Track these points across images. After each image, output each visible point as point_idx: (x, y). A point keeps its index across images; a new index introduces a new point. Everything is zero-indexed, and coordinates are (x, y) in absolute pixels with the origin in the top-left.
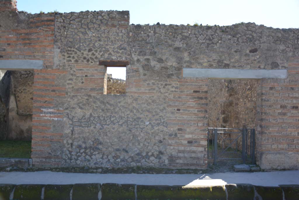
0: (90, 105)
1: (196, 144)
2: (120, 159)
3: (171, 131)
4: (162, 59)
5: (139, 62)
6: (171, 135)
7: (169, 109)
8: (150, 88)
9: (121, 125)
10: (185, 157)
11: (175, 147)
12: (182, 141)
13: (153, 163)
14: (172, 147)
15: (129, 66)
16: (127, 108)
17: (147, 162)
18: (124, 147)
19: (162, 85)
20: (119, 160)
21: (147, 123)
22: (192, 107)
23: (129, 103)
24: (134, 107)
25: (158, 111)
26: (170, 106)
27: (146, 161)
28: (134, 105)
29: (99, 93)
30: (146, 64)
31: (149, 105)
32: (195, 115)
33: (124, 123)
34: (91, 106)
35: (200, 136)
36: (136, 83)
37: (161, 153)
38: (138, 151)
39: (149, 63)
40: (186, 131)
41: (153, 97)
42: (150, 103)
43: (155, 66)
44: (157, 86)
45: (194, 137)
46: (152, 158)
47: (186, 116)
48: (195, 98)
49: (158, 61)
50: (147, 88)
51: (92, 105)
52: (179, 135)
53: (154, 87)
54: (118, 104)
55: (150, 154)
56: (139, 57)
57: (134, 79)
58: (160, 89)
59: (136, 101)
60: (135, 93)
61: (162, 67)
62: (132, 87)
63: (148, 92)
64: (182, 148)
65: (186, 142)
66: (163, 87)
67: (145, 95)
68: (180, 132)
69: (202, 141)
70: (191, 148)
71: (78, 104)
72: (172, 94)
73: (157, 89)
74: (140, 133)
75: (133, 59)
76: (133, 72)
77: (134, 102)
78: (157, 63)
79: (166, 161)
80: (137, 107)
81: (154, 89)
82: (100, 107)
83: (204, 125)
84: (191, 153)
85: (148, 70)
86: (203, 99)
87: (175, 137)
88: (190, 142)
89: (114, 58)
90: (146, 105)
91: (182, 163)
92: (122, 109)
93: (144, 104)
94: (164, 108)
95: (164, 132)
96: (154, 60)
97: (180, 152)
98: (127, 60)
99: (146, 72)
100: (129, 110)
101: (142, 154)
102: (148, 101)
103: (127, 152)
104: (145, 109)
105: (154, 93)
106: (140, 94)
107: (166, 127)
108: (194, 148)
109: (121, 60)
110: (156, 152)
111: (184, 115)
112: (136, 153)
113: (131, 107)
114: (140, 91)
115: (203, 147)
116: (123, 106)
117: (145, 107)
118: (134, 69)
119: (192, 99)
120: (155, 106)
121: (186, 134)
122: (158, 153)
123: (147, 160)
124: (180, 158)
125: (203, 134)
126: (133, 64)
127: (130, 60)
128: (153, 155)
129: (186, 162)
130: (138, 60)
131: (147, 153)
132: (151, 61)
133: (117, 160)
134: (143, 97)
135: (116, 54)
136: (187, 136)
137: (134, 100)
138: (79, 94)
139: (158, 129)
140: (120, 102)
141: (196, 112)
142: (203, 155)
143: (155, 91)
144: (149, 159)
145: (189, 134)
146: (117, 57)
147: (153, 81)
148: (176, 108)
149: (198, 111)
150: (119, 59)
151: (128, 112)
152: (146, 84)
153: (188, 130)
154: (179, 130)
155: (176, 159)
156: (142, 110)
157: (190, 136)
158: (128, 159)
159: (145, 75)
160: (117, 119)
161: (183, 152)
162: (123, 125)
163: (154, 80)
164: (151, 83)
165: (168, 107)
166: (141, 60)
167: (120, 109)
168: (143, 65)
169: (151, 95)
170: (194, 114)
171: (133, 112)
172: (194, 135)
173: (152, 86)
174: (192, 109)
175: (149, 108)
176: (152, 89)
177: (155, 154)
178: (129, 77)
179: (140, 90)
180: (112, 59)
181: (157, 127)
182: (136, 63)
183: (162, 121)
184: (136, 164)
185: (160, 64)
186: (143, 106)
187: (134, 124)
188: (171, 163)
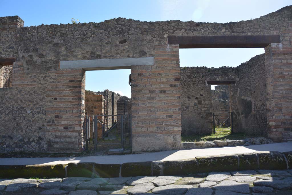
1: (71, 130)
2: (6, 145)
3: (50, 118)
4: (43, 55)
5: (24, 59)
6: (49, 122)
7: (48, 98)
8: (31, 81)
10: (61, 142)
11: (53, 133)
12: (59, 127)
13: (34, 148)
14: (50, 133)
15: (16, 62)
16: (12, 99)
17: (29, 147)
18: (9, 134)
19: (42, 77)
20: (5, 146)
21: (29, 112)
22: (68, 95)
23: (14, 95)
24: (18, 98)
25: (39, 100)
26: (48, 95)
27: (28, 147)
28: (19, 96)
30: (29, 60)
31: (30, 96)
32: (70, 103)
33: (9, 112)
35: (75, 122)
36: (21, 76)
37: (40, 138)
38: (21, 137)
39: (31, 58)
40: (62, 117)
41: (34, 88)
42: (31, 94)
43: (36, 61)
44: (38, 79)
45: (69, 124)
46: (33, 144)
47: (63, 104)
48: (70, 87)
49: (40, 56)
50: (29, 81)
52: (56, 122)
53: (35, 79)
54: (6, 96)
55: (31, 140)
56: (24, 54)
57: (19, 73)
58: (40, 80)
59: (20, 92)
60: (20, 85)
61: (43, 61)
62: (17, 81)
63: (30, 84)
64: (59, 134)
65: (62, 128)
66: (43, 78)
67: (28, 87)
68: (57, 119)
69: (76, 126)
70: (67, 133)
72: (50, 84)
73: (38, 80)
74: (22, 121)
75: (19, 56)
76: (18, 67)
77: (19, 93)
78: (39, 58)
79: (45, 146)
80: (21, 98)
81: (35, 81)
83: (78, 112)
84: (67, 138)
85: (30, 65)
86: (77, 88)
87: (52, 123)
88: (66, 128)
89: (3, 56)
90: (28, 96)
92: (8, 100)
93: (27, 95)
94: (44, 98)
95: (43, 119)
96: (36, 56)
97: (57, 137)
98: (14, 57)
99: (29, 67)
100: (14, 101)
101: (24, 140)
102: (30, 92)
103: (11, 138)
104: (27, 99)
105: (35, 84)
106: (24, 86)
107: (45, 115)
108: (69, 134)
109: (9, 57)
110: (36, 138)
111: (60, 103)
112: (19, 139)
113: (16, 98)
114: (24, 84)
115: (77, 132)
116: (9, 98)
117: (27, 98)
118: (19, 64)
119: (68, 88)
120: (36, 96)
121: (62, 120)
122: (38, 139)
123: (28, 145)
124: (57, 143)
125: (78, 120)
126: (19, 60)
127: (17, 57)
128: (33, 141)
129: (62, 146)
130: (23, 57)
131: (29, 139)
132: (34, 57)
133: (3, 146)
134: (26, 89)
135: (5, 53)
136: (63, 123)
137: (18, 92)
139: (38, 117)
140: (6, 94)
141: (71, 100)
142: (78, 139)
143: (36, 83)
144: (30, 144)
145: (64, 120)
146: (6, 56)
147: (34, 74)
148: (54, 97)
149: (73, 99)
150: (7, 57)
151: (14, 103)
152: (28, 77)
153: (64, 117)
154: (56, 117)
155: (54, 144)
156: (25, 101)
157: (66, 122)
158: (12, 145)
159: (28, 69)
160: (4, 109)
161: (60, 137)
162: (9, 114)
163: (36, 73)
164: (33, 76)
165: (46, 96)
166: (26, 56)
167: (7, 100)
168: (27, 60)
169: (32, 87)
170: (69, 101)
171: (18, 103)
172: (69, 122)
173: (34, 79)
174: (67, 98)
175: (31, 98)
176: (33, 81)
177: (35, 139)
178: (15, 72)
179: (24, 82)
180: (2, 57)
181: (37, 115)
182: (21, 60)
183: (42, 109)
184: (19, 149)
185: (41, 58)
186: (26, 96)
187: (18, 113)
188: (49, 148)
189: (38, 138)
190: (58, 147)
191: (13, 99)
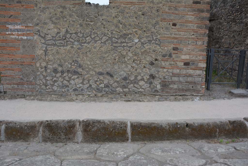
0: (65, 19)
1: (193, 67)
2: (104, 84)
3: (165, 50)
6: (164, 56)
7: (164, 24)
9: (105, 43)
10: (180, 82)
11: (169, 70)
12: (178, 63)
13: (143, 88)
14: (165, 70)
16: (111, 22)
17: (136, 87)
18: (108, 70)
20: (102, 85)
21: (136, 41)
22: (191, 21)
23: (113, 16)
24: (119, 21)
25: (150, 26)
26: (163, 20)
27: (134, 87)
29: (76, 4)
31: (138, 19)
32: (194, 32)
33: (107, 40)
34: (66, 21)
35: (199, 57)
37: (152, 77)
38: (125, 75)
40: (182, 50)
41: (143, 8)
45: (192, 59)
46: (141, 83)
47: (184, 33)
48: (195, 11)
51: (67, 19)
52: (174, 56)
55: (139, 78)
59: (122, 13)
60: (121, 2)
63: (137, 2)
64: (177, 71)
65: (182, 64)
68: (176, 52)
69: (201, 62)
70: (187, 71)
71: (50, 18)
72: (167, 4)
74: (127, 53)
77: (120, 14)
79: (158, 86)
80: (124, 21)
82: (77, 21)
83: (203, 44)
84: (188, 77)
86: (204, 12)
87: (169, 58)
88: (186, 64)
91: (176, 89)
92: (104, 23)
94: (157, 23)
95: (156, 52)
97: (174, 75)
100: (114, 25)
101: (130, 78)
102: (137, 13)
103: (112, 76)
104: (133, 23)
105: (144, 2)
106: (127, 4)
107: (159, 45)
108: (191, 72)
110: (146, 76)
111: (180, 31)
112: (123, 77)
113: (116, 21)
115: (200, 70)
116: (106, 20)
117: (133, 21)
119: (192, 12)
121: (182, 54)
122: (148, 77)
123: (135, 85)
124: (174, 83)
125: (202, 55)
128: (143, 79)
129: (181, 87)
131: (136, 77)
133: (100, 86)
134: (131, 8)
136: (183, 57)
138: (50, 6)
139: (150, 49)
141: (195, 29)
142: (201, 79)
143: (146, 1)
144: (138, 84)
145: (185, 55)
148: (172, 23)
149: (198, 27)
151: (113, 28)
153: (185, 49)
154: (175, 49)
155: (170, 84)
157: (187, 57)
158: (113, 84)
160: (99, 36)
161: (178, 75)
162: (107, 43)
165: (161, 21)
167: (102, 24)
169: (141, 6)
170: (192, 30)
171: (119, 28)
172: (191, 56)
174: (190, 24)
177: (145, 78)
181: (148, 45)
183: (155, 38)
184: (123, 90)
187: (119, 41)
188: (164, 89)
189: (150, 76)
190: (175, 87)
191: (113, 22)
